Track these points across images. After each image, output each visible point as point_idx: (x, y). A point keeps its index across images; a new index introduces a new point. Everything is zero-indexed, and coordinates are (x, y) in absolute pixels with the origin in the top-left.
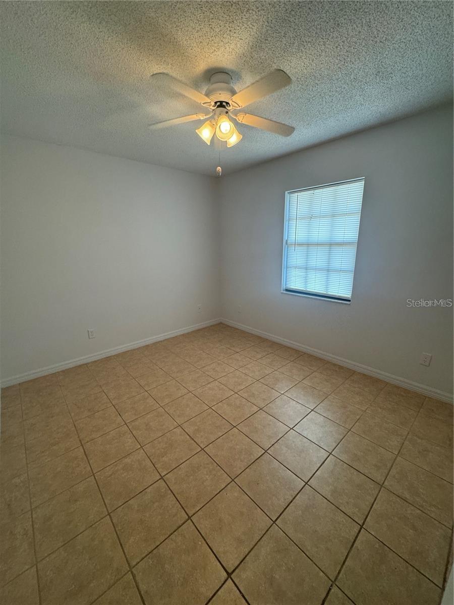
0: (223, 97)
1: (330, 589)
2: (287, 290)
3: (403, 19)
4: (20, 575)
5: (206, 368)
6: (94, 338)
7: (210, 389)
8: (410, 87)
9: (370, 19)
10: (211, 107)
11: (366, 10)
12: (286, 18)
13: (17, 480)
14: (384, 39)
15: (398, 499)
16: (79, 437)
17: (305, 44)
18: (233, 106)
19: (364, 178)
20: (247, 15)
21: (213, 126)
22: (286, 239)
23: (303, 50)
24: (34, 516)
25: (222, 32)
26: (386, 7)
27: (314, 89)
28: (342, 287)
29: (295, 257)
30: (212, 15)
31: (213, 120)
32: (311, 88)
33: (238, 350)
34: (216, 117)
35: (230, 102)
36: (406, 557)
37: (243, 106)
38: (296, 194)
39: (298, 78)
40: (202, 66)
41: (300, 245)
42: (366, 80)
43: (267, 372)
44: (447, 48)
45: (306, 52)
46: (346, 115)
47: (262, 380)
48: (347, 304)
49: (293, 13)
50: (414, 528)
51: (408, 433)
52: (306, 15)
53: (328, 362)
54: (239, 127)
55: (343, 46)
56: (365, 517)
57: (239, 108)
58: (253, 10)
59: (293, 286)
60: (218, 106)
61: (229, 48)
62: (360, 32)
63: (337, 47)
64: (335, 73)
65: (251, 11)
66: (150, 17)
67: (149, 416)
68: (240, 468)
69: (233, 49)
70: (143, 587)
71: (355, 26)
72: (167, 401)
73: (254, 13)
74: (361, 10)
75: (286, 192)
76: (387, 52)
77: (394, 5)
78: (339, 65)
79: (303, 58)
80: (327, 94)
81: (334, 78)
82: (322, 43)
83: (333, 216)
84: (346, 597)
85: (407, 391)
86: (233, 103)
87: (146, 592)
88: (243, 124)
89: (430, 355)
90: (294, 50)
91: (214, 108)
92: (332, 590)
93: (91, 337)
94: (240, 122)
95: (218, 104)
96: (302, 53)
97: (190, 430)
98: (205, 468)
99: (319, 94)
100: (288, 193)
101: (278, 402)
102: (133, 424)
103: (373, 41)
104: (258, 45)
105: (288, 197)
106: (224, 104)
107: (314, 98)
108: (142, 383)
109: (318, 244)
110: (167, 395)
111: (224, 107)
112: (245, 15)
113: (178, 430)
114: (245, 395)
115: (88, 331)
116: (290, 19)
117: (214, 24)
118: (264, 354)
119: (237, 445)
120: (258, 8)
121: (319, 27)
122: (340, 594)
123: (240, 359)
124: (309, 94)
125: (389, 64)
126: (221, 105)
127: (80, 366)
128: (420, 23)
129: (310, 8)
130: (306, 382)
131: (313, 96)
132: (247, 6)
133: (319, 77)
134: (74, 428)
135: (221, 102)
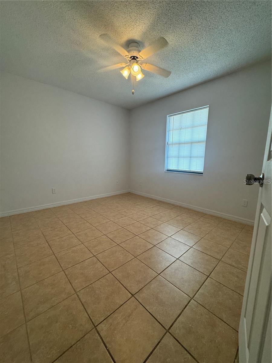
0: (135, 54)
1: (190, 301)
2: (167, 170)
3: (222, 17)
4: (11, 295)
5: (120, 211)
6: (55, 193)
7: (123, 220)
8: (229, 56)
9: (206, 16)
10: (129, 58)
11: (204, 12)
12: (167, 14)
13: (9, 256)
14: (214, 27)
15: (229, 266)
16: (45, 239)
17: (176, 28)
18: (140, 58)
19: (208, 106)
20: (148, 11)
21: (129, 69)
22: (167, 141)
23: (175, 31)
24: (19, 271)
25: (136, 20)
26: (214, 10)
27: (181, 54)
28: (198, 166)
29: (172, 151)
30: (131, 10)
31: (129, 66)
32: (180, 53)
33: (139, 204)
34: (131, 64)
35: (138, 56)
36: (233, 289)
37: (145, 58)
38: (173, 117)
39: (173, 48)
40: (125, 38)
41: (175, 144)
42: (207, 50)
43: (156, 213)
44: (245, 34)
45: (176, 33)
46: (198, 71)
47: (153, 217)
48: (201, 175)
49: (170, 11)
50: (238, 277)
51: (235, 239)
52: (176, 13)
53: (190, 210)
54: (143, 71)
55: (194, 30)
56: (210, 273)
57: (143, 59)
58: (151, 9)
59: (171, 168)
60: (132, 59)
61: (139, 28)
62: (202, 23)
63: (191, 31)
64: (191, 46)
65: (150, 9)
66: (101, 10)
67: (87, 231)
68: (140, 253)
69: (141, 29)
70: (83, 301)
71: (199, 20)
72: (97, 224)
73: (151, 10)
74: (202, 11)
75: (167, 116)
76: (216, 35)
77: (217, 9)
78: (193, 41)
79: (175, 36)
80: (188, 58)
81: (191, 48)
82: (184, 28)
83: (193, 127)
84: (198, 304)
85: (235, 222)
86: (139, 56)
87: (85, 302)
88: (145, 70)
89: (247, 200)
90: (171, 31)
91: (130, 59)
92: (191, 301)
93: (53, 192)
94: (143, 68)
95: (132, 58)
96: (175, 33)
97: (111, 237)
98: (119, 252)
99: (184, 58)
100: (169, 116)
101: (162, 226)
102: (78, 234)
103: (208, 28)
104: (152, 27)
105: (169, 118)
106: (135, 58)
107: (181, 60)
108: (83, 217)
109: (185, 143)
110: (97, 222)
111: (135, 59)
112: (147, 11)
113: (104, 237)
114: (143, 223)
115: (52, 189)
116: (168, 14)
117: (132, 15)
118: (154, 206)
119: (138, 243)
120: (153, 8)
121: (182, 19)
122: (195, 303)
123: (140, 208)
124: (179, 57)
125: (218, 42)
126: (134, 58)
127: (46, 209)
128: (230, 19)
129: (178, 9)
130: (179, 218)
131: (181, 58)
132: (148, 6)
133: (184, 47)
134: (42, 235)
135: (134, 57)
